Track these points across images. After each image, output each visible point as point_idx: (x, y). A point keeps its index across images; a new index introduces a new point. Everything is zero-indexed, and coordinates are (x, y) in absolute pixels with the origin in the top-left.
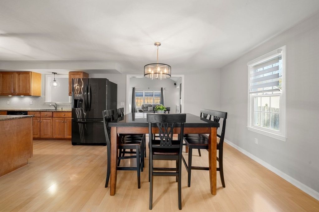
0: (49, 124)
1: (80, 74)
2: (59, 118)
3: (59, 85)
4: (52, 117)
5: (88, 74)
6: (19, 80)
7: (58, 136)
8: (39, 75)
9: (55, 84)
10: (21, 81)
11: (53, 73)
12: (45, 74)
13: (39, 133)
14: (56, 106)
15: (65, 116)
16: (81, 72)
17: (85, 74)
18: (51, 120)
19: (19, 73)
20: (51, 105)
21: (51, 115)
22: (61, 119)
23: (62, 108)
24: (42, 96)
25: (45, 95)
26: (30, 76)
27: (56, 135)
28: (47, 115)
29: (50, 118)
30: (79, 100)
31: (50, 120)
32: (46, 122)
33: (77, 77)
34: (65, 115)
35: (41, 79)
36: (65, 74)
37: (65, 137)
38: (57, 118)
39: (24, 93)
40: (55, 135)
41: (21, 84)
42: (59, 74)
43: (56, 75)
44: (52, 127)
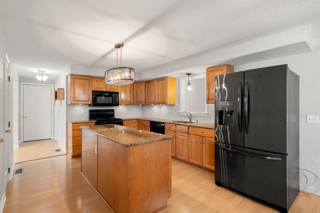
0: (185, 142)
1: (222, 69)
2: (196, 136)
3: (194, 89)
4: (188, 133)
5: (233, 67)
6: (158, 88)
7: (195, 161)
8: (174, 79)
9: (189, 88)
10: (159, 89)
11: (187, 74)
12: (179, 78)
13: (175, 151)
14: (190, 117)
15: (203, 135)
16: (224, 65)
17: (229, 66)
18: (187, 137)
19: (158, 80)
20: (185, 116)
21: (187, 131)
22: (198, 137)
23: (197, 121)
24: (177, 104)
25: (179, 103)
26: (166, 82)
27: (193, 159)
28: (182, 129)
29: (186, 134)
30: (226, 111)
31: (185, 137)
32: (182, 138)
33: (218, 74)
34: (203, 133)
35: (175, 84)
36: (201, 73)
37: (204, 166)
38: (193, 136)
39: (162, 101)
40: (191, 159)
41: (159, 92)
42: (193, 75)
43: (190, 76)
44: (187, 146)
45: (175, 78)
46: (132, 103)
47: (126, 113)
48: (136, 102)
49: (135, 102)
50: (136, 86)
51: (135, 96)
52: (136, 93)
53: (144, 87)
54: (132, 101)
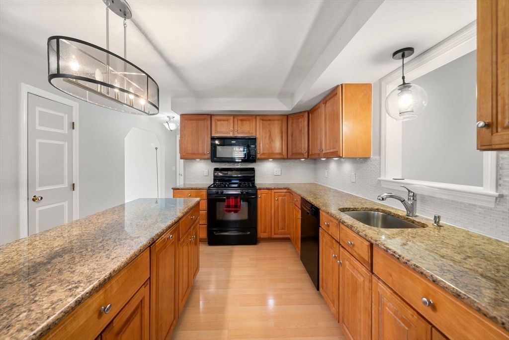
6: (326, 118)
8: (365, 89)
11: (395, 54)
12: (380, 81)
14: (411, 200)
19: (325, 100)
24: (374, 158)
25: (380, 154)
26: (339, 99)
28: (353, 245)
31: (362, 278)
32: (353, 275)
35: (370, 102)
39: (332, 150)
45: (371, 84)
46: (285, 156)
47: (280, 174)
48: (293, 154)
49: (290, 154)
50: (292, 123)
51: (290, 143)
52: (292, 136)
53: (306, 123)
54: (285, 153)
